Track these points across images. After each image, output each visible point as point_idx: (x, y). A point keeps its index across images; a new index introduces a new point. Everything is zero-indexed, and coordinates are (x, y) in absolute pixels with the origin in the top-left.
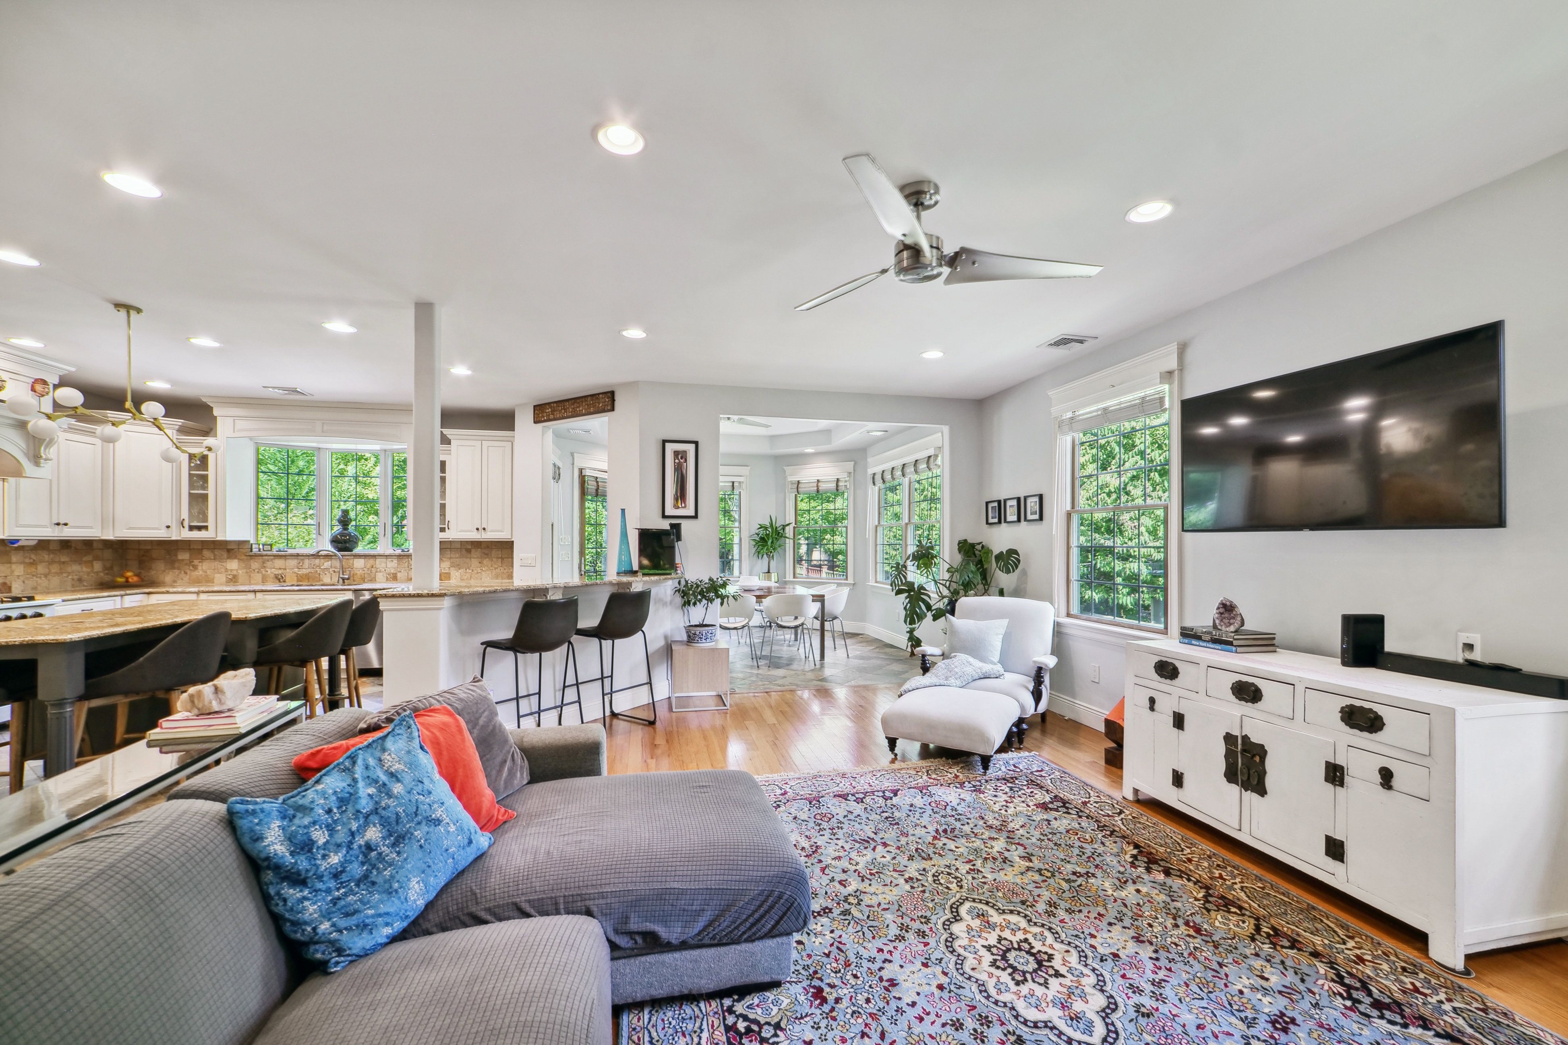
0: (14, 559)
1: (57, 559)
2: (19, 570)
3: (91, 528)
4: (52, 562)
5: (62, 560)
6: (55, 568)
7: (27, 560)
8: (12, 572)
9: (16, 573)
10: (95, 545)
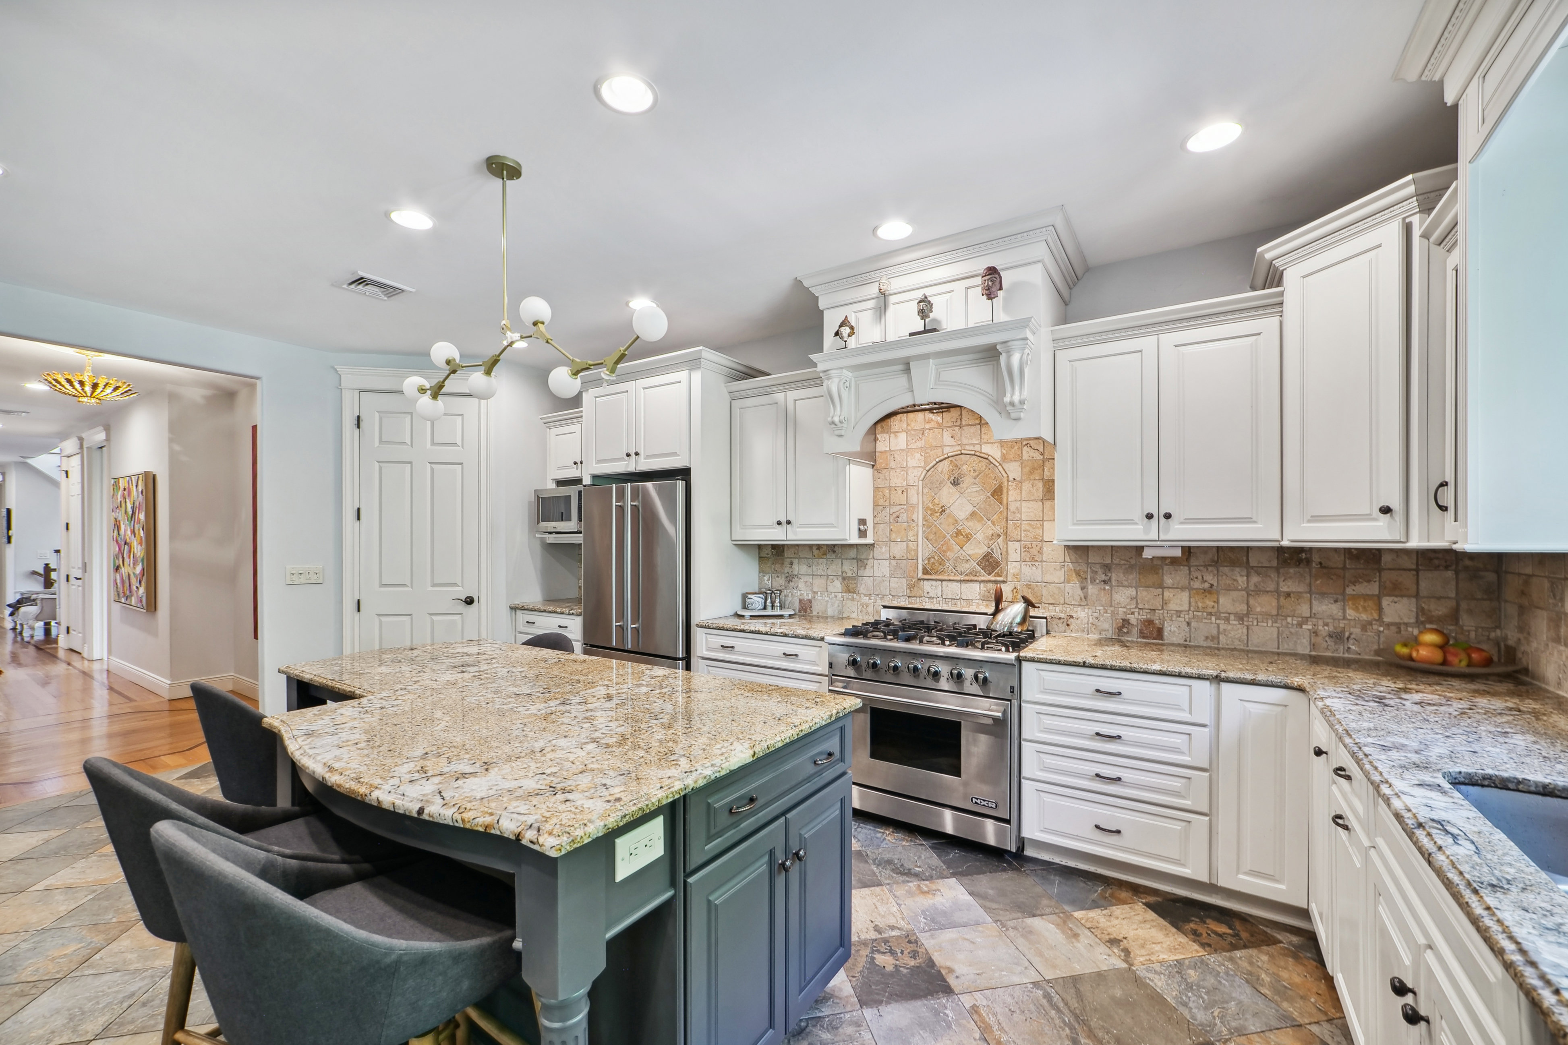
0: (1168, 581)
1: (1271, 586)
2: (1179, 601)
3: (1249, 520)
4: (1251, 593)
5: (1284, 588)
6: (1265, 604)
7: (1197, 584)
8: (1165, 603)
9: (1173, 606)
10: (1386, 559)
